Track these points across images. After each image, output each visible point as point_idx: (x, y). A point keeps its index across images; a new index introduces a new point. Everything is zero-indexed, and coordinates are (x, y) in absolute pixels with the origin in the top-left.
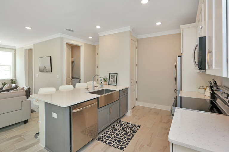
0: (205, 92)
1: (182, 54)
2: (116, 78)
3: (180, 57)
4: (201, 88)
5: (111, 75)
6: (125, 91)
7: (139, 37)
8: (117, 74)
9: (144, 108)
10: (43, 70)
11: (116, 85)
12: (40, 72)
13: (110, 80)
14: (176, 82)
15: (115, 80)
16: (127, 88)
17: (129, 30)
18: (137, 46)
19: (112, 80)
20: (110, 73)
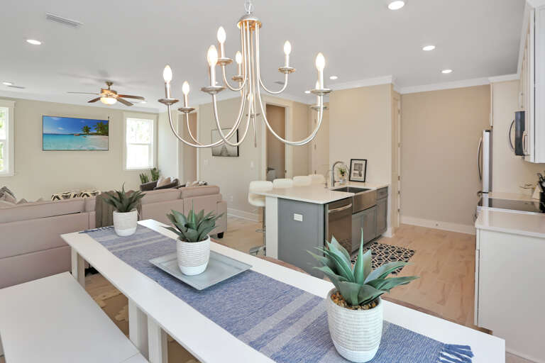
0: (533, 192)
1: (492, 127)
2: (363, 169)
3: (488, 133)
4: (527, 187)
5: (354, 162)
6: (383, 192)
7: (404, 91)
8: (366, 160)
9: (414, 227)
10: (220, 153)
11: (364, 181)
12: (213, 155)
13: (353, 171)
14: (481, 178)
15: (363, 173)
16: (387, 188)
17: (390, 82)
18: (399, 108)
19: (357, 172)
20: (352, 160)
